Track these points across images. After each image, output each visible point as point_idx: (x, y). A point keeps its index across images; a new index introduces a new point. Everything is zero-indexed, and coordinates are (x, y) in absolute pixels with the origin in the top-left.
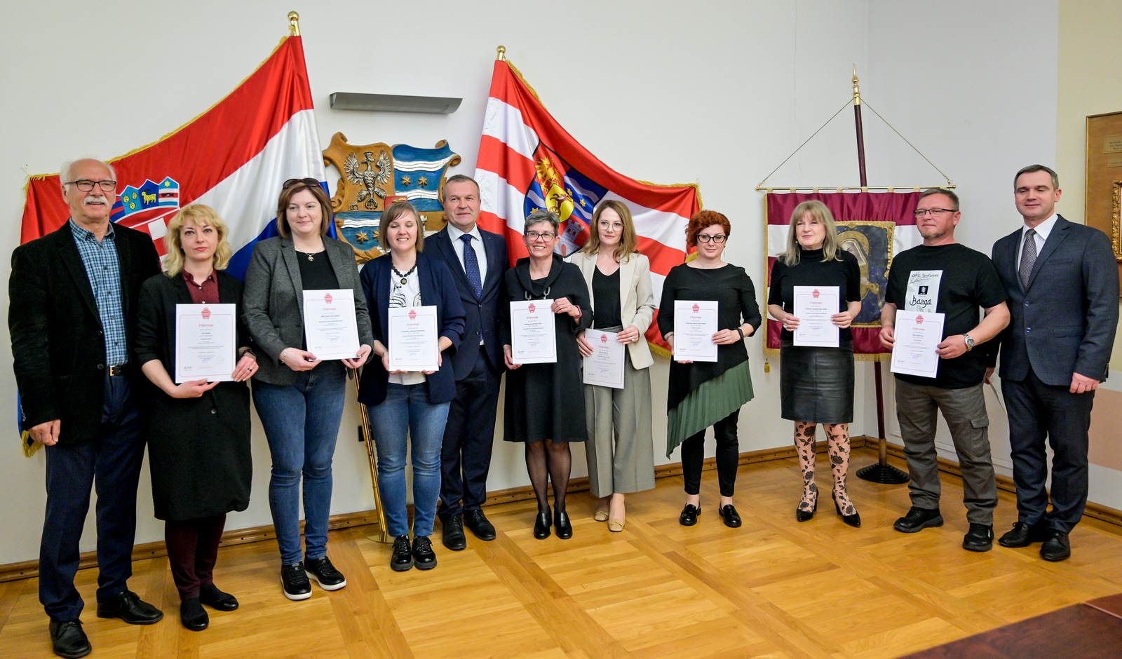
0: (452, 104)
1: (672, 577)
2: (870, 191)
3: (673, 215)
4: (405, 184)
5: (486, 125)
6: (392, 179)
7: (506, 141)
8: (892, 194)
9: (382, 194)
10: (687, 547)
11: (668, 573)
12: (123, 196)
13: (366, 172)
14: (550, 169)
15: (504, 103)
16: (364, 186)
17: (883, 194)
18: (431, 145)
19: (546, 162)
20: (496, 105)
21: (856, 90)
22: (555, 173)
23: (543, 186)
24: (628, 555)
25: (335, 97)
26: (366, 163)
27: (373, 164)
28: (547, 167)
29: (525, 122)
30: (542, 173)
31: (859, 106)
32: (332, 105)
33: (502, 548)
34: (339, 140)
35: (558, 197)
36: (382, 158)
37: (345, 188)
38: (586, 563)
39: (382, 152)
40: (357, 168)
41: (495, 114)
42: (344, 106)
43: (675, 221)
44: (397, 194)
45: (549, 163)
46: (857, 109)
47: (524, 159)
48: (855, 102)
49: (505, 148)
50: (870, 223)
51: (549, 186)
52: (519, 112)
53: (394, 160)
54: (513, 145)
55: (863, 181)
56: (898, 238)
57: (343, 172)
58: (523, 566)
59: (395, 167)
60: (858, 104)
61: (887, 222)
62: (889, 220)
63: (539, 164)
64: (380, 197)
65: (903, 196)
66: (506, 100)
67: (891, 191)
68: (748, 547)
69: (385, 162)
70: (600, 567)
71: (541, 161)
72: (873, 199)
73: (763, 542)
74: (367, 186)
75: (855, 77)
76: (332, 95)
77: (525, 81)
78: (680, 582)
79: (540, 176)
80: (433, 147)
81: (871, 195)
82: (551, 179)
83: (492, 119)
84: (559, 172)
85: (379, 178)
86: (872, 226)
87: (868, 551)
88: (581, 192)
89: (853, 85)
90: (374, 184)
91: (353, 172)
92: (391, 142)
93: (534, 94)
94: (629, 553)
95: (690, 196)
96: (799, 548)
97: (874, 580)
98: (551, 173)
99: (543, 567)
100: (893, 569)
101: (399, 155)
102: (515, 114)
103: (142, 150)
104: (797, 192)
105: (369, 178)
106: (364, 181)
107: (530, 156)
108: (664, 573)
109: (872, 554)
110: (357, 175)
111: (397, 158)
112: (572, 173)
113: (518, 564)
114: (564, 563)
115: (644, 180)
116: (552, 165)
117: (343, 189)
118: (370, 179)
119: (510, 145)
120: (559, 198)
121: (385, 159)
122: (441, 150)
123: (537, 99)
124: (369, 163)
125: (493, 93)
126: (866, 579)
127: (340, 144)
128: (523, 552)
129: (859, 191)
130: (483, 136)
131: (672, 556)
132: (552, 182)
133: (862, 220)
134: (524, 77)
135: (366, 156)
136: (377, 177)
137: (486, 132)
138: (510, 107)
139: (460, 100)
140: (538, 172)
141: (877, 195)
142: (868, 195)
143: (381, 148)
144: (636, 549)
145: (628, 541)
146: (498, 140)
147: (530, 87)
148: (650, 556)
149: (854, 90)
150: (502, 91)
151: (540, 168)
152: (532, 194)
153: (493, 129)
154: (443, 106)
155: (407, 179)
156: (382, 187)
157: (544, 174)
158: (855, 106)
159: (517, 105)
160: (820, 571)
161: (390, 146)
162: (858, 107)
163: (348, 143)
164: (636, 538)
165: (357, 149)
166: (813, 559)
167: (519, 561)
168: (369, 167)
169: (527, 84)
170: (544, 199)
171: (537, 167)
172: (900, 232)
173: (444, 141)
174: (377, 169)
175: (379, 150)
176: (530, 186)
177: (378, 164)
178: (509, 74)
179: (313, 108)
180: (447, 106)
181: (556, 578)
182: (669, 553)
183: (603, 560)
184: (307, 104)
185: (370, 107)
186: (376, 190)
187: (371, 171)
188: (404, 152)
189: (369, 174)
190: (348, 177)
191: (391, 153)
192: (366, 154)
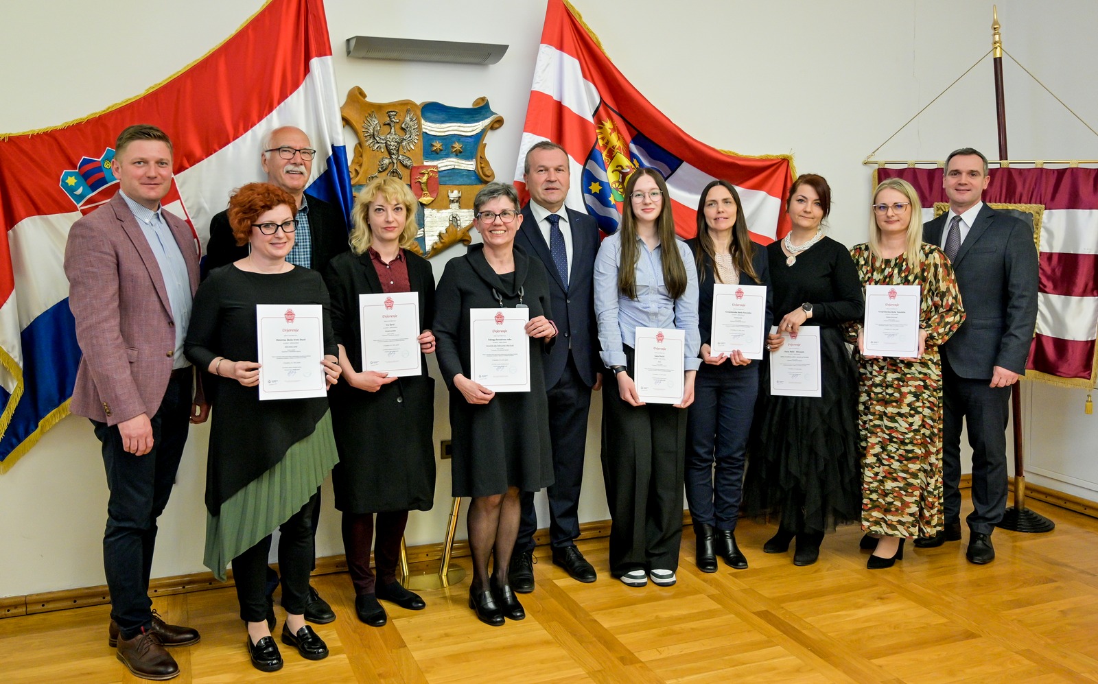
0: (499, 51)
1: (768, 643)
2: (1011, 166)
3: (762, 194)
4: (435, 151)
5: (537, 78)
6: (420, 144)
7: (561, 98)
8: (1042, 170)
9: (407, 163)
10: (783, 605)
11: (764, 638)
12: (104, 160)
13: (388, 136)
14: (613, 134)
15: (559, 51)
16: (386, 153)
17: (1029, 170)
18: (468, 104)
19: (608, 125)
20: (548, 53)
21: (997, 38)
22: (619, 139)
23: (604, 154)
24: (710, 614)
25: (353, 43)
26: (389, 124)
27: (398, 126)
28: (609, 131)
29: (585, 76)
30: (603, 139)
31: (1000, 58)
32: (349, 53)
33: (552, 599)
34: (356, 96)
35: (623, 169)
36: (408, 119)
37: (364, 155)
38: (658, 622)
39: (408, 111)
40: (378, 131)
41: (548, 65)
42: (363, 54)
43: (764, 199)
44: (426, 164)
45: (612, 127)
46: (998, 62)
47: (582, 121)
48: (995, 54)
49: (560, 108)
50: (1011, 207)
51: (611, 155)
52: (577, 62)
53: (423, 121)
54: (570, 103)
55: (1003, 154)
56: (1048, 226)
57: (361, 135)
58: (581, 623)
59: (424, 130)
60: (998, 55)
61: (1033, 205)
62: (1036, 203)
63: (600, 128)
64: (406, 166)
65: (1056, 172)
66: (561, 47)
67: (1039, 166)
68: (860, 607)
69: (411, 123)
70: (677, 627)
71: (603, 124)
72: (1016, 176)
73: (878, 602)
74: (390, 154)
75: (995, 23)
76: (348, 41)
77: (585, 25)
78: (779, 649)
79: (601, 143)
80: (470, 106)
81: (1013, 172)
82: (614, 147)
83: (544, 70)
84: (624, 139)
85: (404, 144)
86: (1013, 210)
87: (1014, 617)
89: (993, 32)
90: (398, 151)
91: (373, 136)
92: (419, 100)
93: (595, 40)
94: (710, 611)
95: (783, 169)
96: (924, 611)
97: (1028, 654)
98: (614, 139)
99: (606, 625)
100: (1049, 641)
101: (429, 115)
102: (572, 65)
103: (124, 104)
104: (917, 166)
105: (393, 143)
106: (386, 147)
107: (589, 117)
108: (757, 637)
109: (1019, 621)
110: (378, 139)
111: (427, 119)
112: (639, 139)
113: (574, 620)
114: (632, 621)
115: (726, 150)
116: (615, 129)
117: (361, 156)
118: (393, 145)
119: (566, 103)
120: (624, 171)
121: (411, 120)
122: (480, 110)
123: (599, 47)
124: (392, 124)
125: (545, 40)
126: (1016, 653)
127: (358, 101)
128: (577, 605)
129: (997, 166)
130: (532, 92)
131: (765, 615)
132: (616, 151)
133: (1000, 202)
134: (584, 20)
135: (389, 116)
136: (402, 142)
137: (537, 87)
138: (566, 56)
139: (506, 47)
140: (599, 137)
141: (1020, 171)
142: (1009, 170)
143: (407, 106)
144: (720, 606)
145: (708, 596)
146: (550, 97)
147: (591, 32)
148: (738, 614)
149: (994, 38)
150: (556, 37)
151: (601, 133)
152: (591, 165)
153: (546, 84)
154: (485, 54)
155: (437, 145)
156: (408, 154)
157: (605, 141)
158: (995, 59)
159: (575, 52)
160: (955, 641)
161: (418, 103)
162: (998, 60)
163: (367, 99)
164: (718, 592)
165: (379, 107)
166: (945, 625)
167: (576, 618)
168: (393, 130)
169: (588, 29)
170: (606, 171)
171: (598, 131)
172: (1049, 218)
173: (483, 99)
174: (401, 133)
175: (405, 108)
176: (590, 156)
177: (403, 126)
178: (566, 14)
179: (331, 54)
180: (489, 54)
181: (623, 639)
182: (762, 612)
183: (680, 619)
184: (325, 50)
185: (395, 55)
186: (400, 158)
187: (395, 134)
188: (435, 111)
189: (392, 138)
190: (367, 141)
191: (419, 113)
192: (390, 113)
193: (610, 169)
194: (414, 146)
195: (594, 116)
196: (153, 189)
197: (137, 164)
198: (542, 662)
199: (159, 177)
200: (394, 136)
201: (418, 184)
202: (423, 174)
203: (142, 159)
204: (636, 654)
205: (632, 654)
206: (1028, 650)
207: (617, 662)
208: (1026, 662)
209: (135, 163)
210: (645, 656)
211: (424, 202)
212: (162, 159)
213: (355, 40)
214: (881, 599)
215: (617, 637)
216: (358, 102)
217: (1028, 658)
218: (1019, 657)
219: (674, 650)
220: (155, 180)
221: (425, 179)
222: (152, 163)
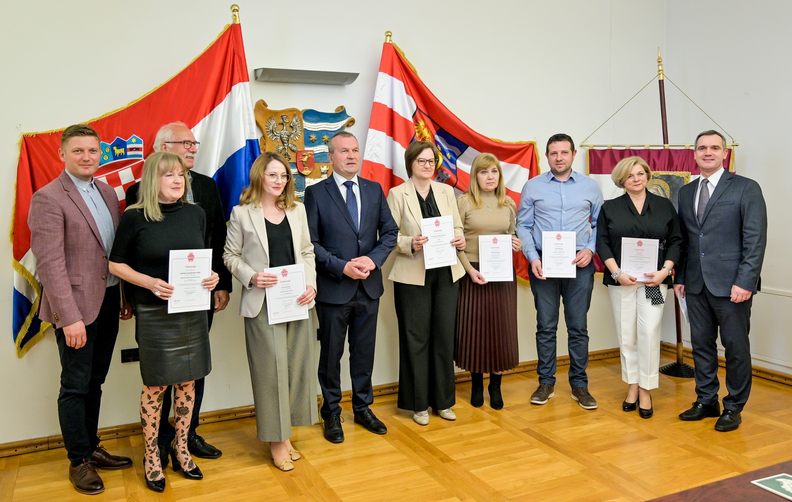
0: (350, 77)
1: (531, 447)
2: (671, 148)
3: (517, 166)
4: (312, 141)
5: (377, 94)
6: (302, 136)
7: (392, 106)
8: (689, 150)
9: (294, 148)
10: (539, 425)
11: (528, 444)
13: (282, 132)
14: (425, 129)
15: (391, 77)
16: (281, 142)
17: (681, 150)
18: (332, 110)
19: (422, 123)
20: (384, 78)
21: (660, 67)
22: (428, 132)
24: (493, 432)
25: (259, 72)
26: (282, 124)
27: (288, 125)
28: (423, 127)
29: (407, 93)
30: (418, 132)
32: (256, 79)
33: (394, 427)
34: (261, 107)
36: (294, 120)
37: (267, 144)
38: (462, 437)
39: (294, 115)
40: (275, 128)
41: (384, 85)
42: (266, 78)
43: (519, 169)
44: (306, 149)
45: (424, 125)
46: (661, 83)
47: (406, 121)
48: (659, 77)
49: (392, 112)
50: (671, 173)
52: (402, 84)
53: (304, 122)
54: (398, 109)
55: (666, 140)
57: (265, 131)
58: (414, 440)
59: (305, 128)
60: (662, 79)
61: (684, 172)
62: (686, 171)
63: (417, 125)
64: (293, 151)
66: (392, 74)
67: (687, 148)
68: (585, 424)
69: (296, 123)
70: (473, 440)
71: (418, 123)
72: (673, 154)
73: (595, 421)
74: (283, 143)
75: (659, 58)
76: (256, 70)
77: (407, 59)
78: (536, 450)
79: (417, 134)
80: (333, 112)
81: (672, 151)
82: (425, 137)
83: (381, 89)
84: (431, 132)
85: (292, 136)
86: (673, 175)
87: (677, 427)
88: (448, 147)
89: (658, 64)
90: (288, 141)
91: (272, 131)
92: (301, 108)
93: (413, 70)
94: (492, 430)
95: (529, 152)
96: (624, 424)
97: (685, 447)
98: (425, 132)
99: (429, 441)
100: (698, 439)
101: (307, 117)
102: (399, 85)
104: (613, 148)
105: (285, 136)
106: (281, 138)
107: (411, 119)
108: (523, 444)
109: (681, 429)
110: (275, 133)
111: (307, 120)
112: (441, 132)
114: (444, 438)
115: (497, 139)
116: (426, 126)
117: (265, 144)
118: (285, 137)
119: (395, 110)
121: (297, 121)
122: (340, 114)
123: (416, 74)
124: (285, 124)
125: (382, 69)
126: (679, 446)
127: (263, 109)
128: (411, 430)
129: (662, 148)
130: (374, 103)
131: (527, 431)
132: (427, 140)
133: (664, 170)
134: (406, 56)
135: (283, 119)
136: (291, 135)
137: (377, 100)
138: (395, 79)
139: (358, 74)
140: (416, 131)
141: (676, 151)
142: (669, 150)
143: (293, 112)
144: (499, 427)
145: (491, 421)
146: (386, 106)
147: (411, 64)
148: (511, 431)
149: (659, 68)
150: (389, 67)
151: (417, 128)
153: (382, 98)
154: (342, 79)
155: (313, 137)
156: (294, 143)
157: (420, 133)
158: (660, 81)
159: (401, 78)
161: (301, 109)
162: (662, 82)
163: (268, 108)
164: (497, 419)
165: (276, 113)
167: (410, 437)
168: (285, 128)
169: (409, 62)
171: (415, 127)
173: (342, 107)
174: (290, 130)
175: (292, 113)
176: (410, 143)
177: (291, 125)
178: (395, 54)
179: (249, 81)
180: (346, 79)
181: (441, 448)
182: (525, 429)
183: (475, 435)
184: (244, 78)
185: (287, 79)
186: (290, 145)
187: (286, 130)
188: (312, 115)
189: (284, 132)
190: (268, 135)
191: (302, 116)
192: (283, 117)
194: (299, 138)
195: (413, 117)
196: (87, 168)
197: (76, 152)
199: (91, 160)
200: (285, 131)
201: (301, 162)
202: (304, 156)
203: (79, 149)
204: (450, 456)
206: (686, 445)
207: (439, 462)
208: (684, 451)
209: (75, 151)
210: (456, 457)
211: (306, 174)
212: (93, 148)
213: (261, 71)
214: (597, 419)
215: (437, 447)
216: (263, 110)
217: (685, 449)
218: (680, 449)
219: (474, 453)
220: (89, 162)
221: (305, 159)
222: (86, 151)
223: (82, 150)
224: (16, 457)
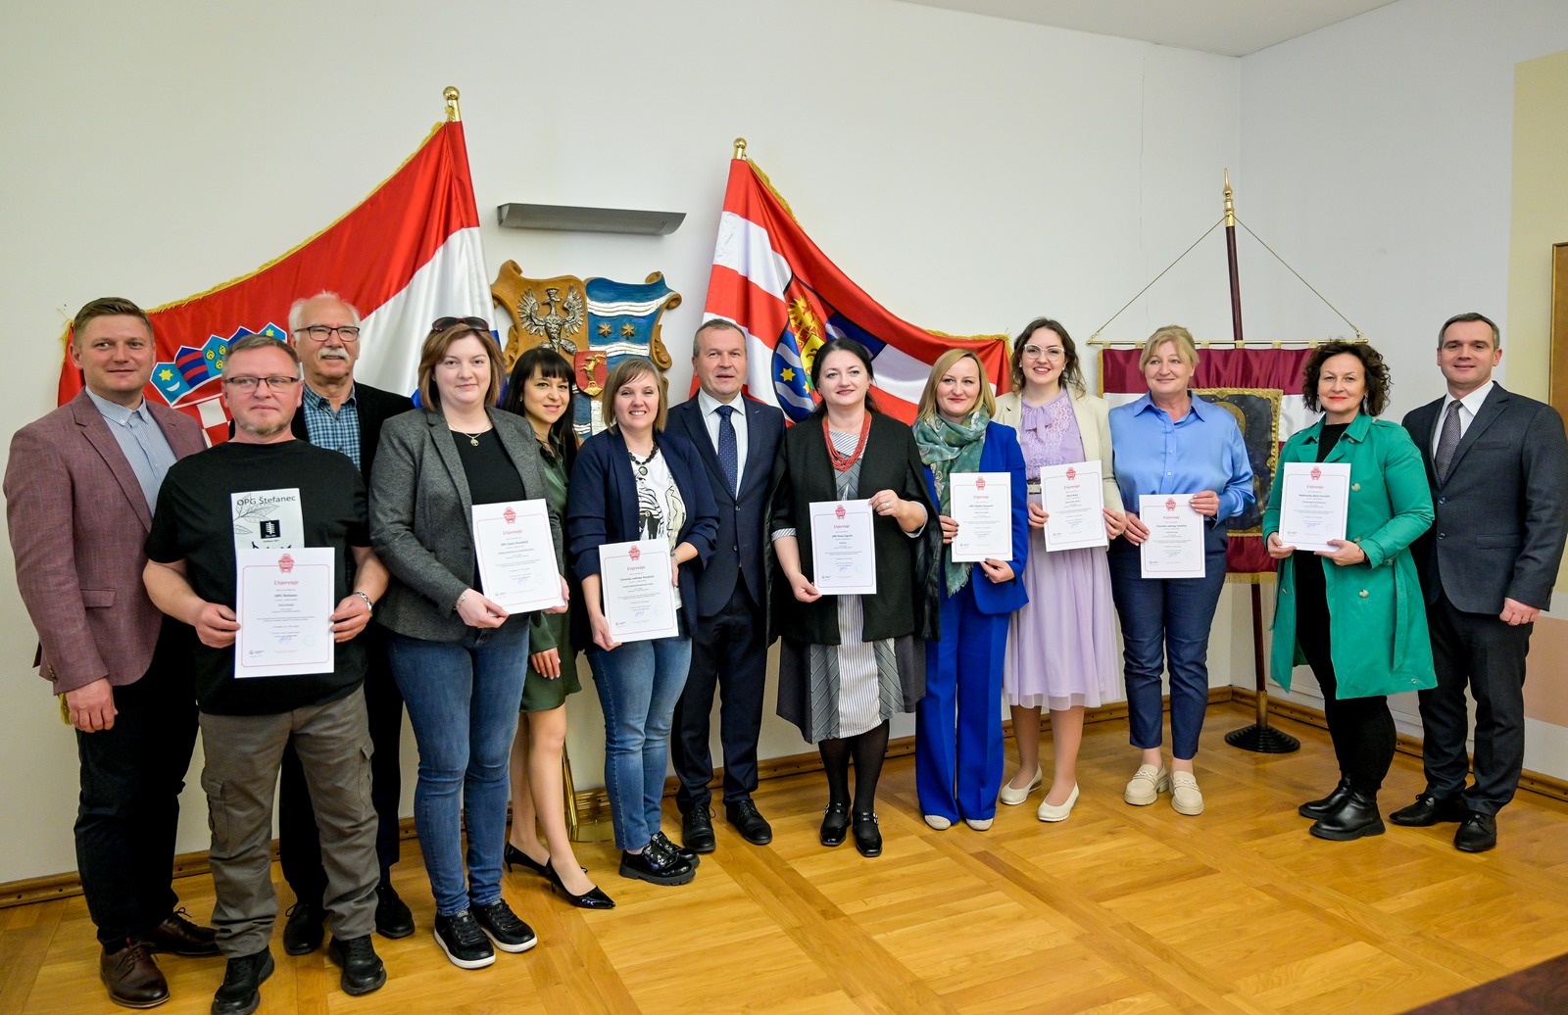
0: (671, 221)
1: (988, 888)
2: (1247, 347)
4: (603, 334)
5: (719, 250)
6: (585, 327)
7: (747, 272)
8: (1279, 351)
9: (570, 348)
10: (1003, 845)
11: (984, 883)
12: (206, 350)
13: (548, 318)
14: (808, 314)
15: (743, 220)
16: (546, 337)
17: (1266, 351)
18: (639, 279)
19: (801, 303)
20: (732, 222)
21: (1229, 204)
22: (813, 319)
23: (797, 336)
24: (923, 857)
25: (506, 211)
26: (548, 304)
27: (559, 306)
29: (774, 248)
30: (795, 319)
31: (1233, 227)
32: (500, 222)
34: (510, 271)
36: (571, 297)
37: (519, 339)
38: (865, 868)
39: (571, 289)
40: (535, 311)
41: (732, 235)
42: (518, 223)
44: (592, 349)
45: (805, 306)
46: (1230, 232)
47: (772, 299)
48: (1227, 222)
49: (746, 284)
50: (1247, 392)
52: (764, 232)
53: (588, 300)
54: (757, 279)
55: (1238, 334)
56: (1286, 412)
57: (517, 316)
58: (778, 874)
59: (590, 310)
60: (1231, 225)
61: (1271, 390)
62: (1274, 388)
63: (792, 307)
64: (569, 352)
65: (1294, 354)
66: (746, 215)
67: (1277, 347)
68: (1089, 845)
69: (574, 302)
70: (885, 874)
72: (1252, 358)
73: (1108, 837)
74: (550, 337)
75: (1227, 188)
76: (500, 208)
77: (773, 190)
78: (999, 894)
79: (793, 323)
80: (641, 281)
81: (1248, 352)
82: (808, 328)
83: (727, 242)
84: (819, 319)
85: (566, 326)
86: (1250, 395)
87: (1256, 849)
89: (1224, 198)
90: (559, 334)
91: (530, 317)
92: (584, 275)
93: (785, 207)
94: (924, 854)
95: (997, 353)
96: (1159, 845)
97: (1270, 889)
98: (808, 319)
99: (805, 874)
100: (1293, 874)
101: (595, 292)
102: (759, 235)
103: (234, 284)
105: (553, 326)
106: (546, 329)
107: (780, 296)
108: (975, 882)
109: (1261, 853)
110: (536, 321)
111: (593, 298)
112: (836, 318)
113: (769, 870)
114: (836, 869)
115: (934, 330)
116: (809, 308)
117: (517, 341)
118: (554, 328)
119: (753, 279)
121: (575, 298)
122: (654, 287)
123: (789, 213)
124: (553, 304)
125: (728, 206)
126: (1257, 888)
127: (512, 277)
129: (1232, 347)
130: (714, 266)
131: (984, 857)
132: (810, 332)
133: (1236, 386)
134: (771, 183)
135: (549, 295)
136: (564, 324)
137: (719, 261)
138: (752, 224)
139: (684, 215)
140: (791, 317)
141: (1257, 352)
142: (1244, 352)
143: (570, 282)
144: (933, 848)
145: (921, 837)
146: (735, 272)
147: (780, 197)
148: (953, 857)
149: (1226, 205)
150: (741, 201)
151: (793, 312)
152: (783, 349)
153: (729, 257)
154: (658, 224)
155: (605, 328)
156: (571, 338)
157: (798, 321)
158: (1228, 228)
159: (762, 221)
160: (1191, 878)
161: (582, 279)
162: (1231, 230)
163: (523, 275)
165: (537, 285)
166: (1180, 860)
167: (771, 867)
168: (553, 311)
169: (776, 194)
170: (799, 356)
171: (789, 310)
172: (1287, 403)
173: (657, 274)
174: (563, 314)
175: (567, 285)
176: (780, 339)
177: (565, 305)
178: (751, 176)
179: (478, 225)
180: (664, 224)
181: (825, 890)
182: (981, 853)
183: (889, 864)
184: (471, 220)
185: (551, 224)
186: (563, 342)
187: (556, 315)
188: (602, 288)
189: (553, 319)
190: (523, 323)
191: (584, 291)
192: (549, 291)
193: (803, 354)
194: (578, 328)
195: (784, 293)
196: (122, 377)
197: (100, 347)
198: (733, 920)
199: (132, 361)
200: (554, 317)
201: (583, 373)
202: (589, 360)
203: (105, 339)
204: (839, 906)
205: (835, 906)
206: (1270, 885)
207: (819, 918)
208: (1267, 898)
209: (97, 345)
210: (850, 908)
211: (591, 393)
212: (133, 339)
213: (507, 208)
214: (1112, 833)
215: (818, 887)
216: (512, 279)
217: (1269, 894)
218: (1260, 894)
219: (883, 900)
220: (126, 364)
221: (591, 367)
222: (120, 344)
223: (112, 343)
224: (59, 901)
